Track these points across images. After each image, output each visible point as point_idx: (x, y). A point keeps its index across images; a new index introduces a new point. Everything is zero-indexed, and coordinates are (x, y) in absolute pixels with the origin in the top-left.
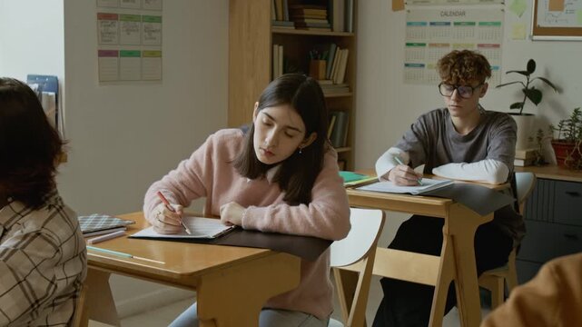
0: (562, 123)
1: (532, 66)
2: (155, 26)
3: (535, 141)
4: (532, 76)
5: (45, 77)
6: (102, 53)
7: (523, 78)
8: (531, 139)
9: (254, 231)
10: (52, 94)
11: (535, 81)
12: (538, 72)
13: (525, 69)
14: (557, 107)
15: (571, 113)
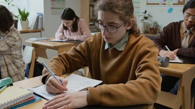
0: (152, 24)
1: (146, 12)
2: (64, 2)
3: (146, 28)
4: (146, 14)
5: (40, 13)
6: (52, 8)
7: (144, 14)
8: (145, 28)
9: (73, 40)
10: (41, 17)
11: (146, 15)
12: (147, 13)
13: (144, 12)
14: (151, 21)
15: (154, 22)
